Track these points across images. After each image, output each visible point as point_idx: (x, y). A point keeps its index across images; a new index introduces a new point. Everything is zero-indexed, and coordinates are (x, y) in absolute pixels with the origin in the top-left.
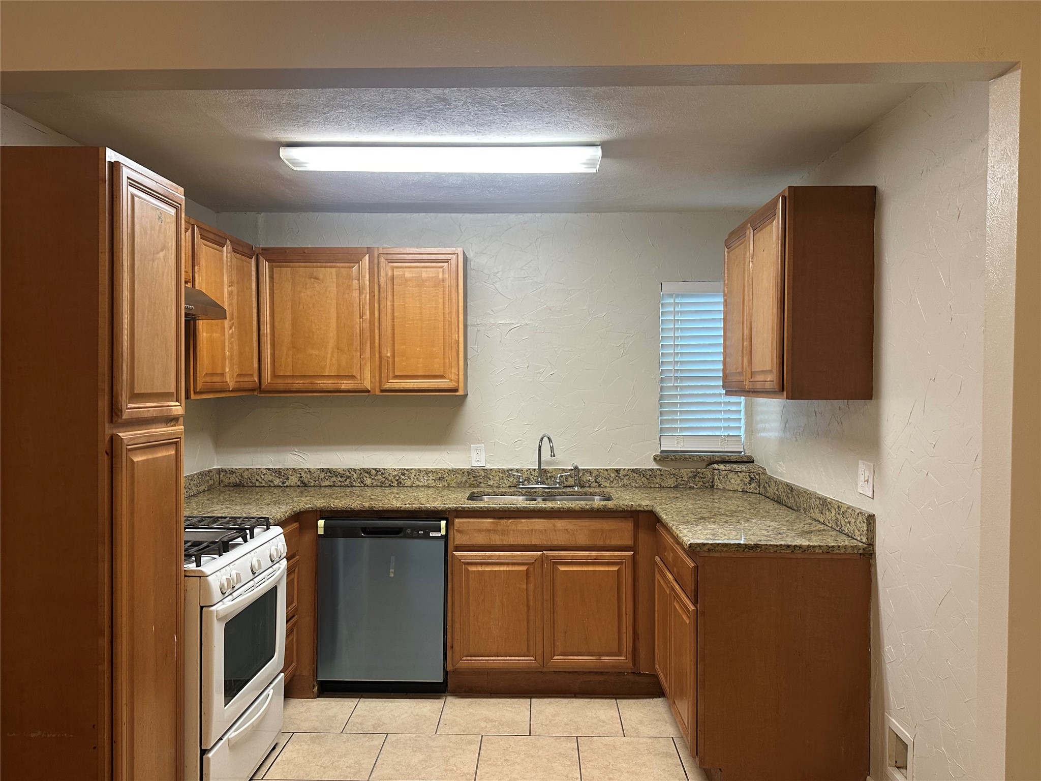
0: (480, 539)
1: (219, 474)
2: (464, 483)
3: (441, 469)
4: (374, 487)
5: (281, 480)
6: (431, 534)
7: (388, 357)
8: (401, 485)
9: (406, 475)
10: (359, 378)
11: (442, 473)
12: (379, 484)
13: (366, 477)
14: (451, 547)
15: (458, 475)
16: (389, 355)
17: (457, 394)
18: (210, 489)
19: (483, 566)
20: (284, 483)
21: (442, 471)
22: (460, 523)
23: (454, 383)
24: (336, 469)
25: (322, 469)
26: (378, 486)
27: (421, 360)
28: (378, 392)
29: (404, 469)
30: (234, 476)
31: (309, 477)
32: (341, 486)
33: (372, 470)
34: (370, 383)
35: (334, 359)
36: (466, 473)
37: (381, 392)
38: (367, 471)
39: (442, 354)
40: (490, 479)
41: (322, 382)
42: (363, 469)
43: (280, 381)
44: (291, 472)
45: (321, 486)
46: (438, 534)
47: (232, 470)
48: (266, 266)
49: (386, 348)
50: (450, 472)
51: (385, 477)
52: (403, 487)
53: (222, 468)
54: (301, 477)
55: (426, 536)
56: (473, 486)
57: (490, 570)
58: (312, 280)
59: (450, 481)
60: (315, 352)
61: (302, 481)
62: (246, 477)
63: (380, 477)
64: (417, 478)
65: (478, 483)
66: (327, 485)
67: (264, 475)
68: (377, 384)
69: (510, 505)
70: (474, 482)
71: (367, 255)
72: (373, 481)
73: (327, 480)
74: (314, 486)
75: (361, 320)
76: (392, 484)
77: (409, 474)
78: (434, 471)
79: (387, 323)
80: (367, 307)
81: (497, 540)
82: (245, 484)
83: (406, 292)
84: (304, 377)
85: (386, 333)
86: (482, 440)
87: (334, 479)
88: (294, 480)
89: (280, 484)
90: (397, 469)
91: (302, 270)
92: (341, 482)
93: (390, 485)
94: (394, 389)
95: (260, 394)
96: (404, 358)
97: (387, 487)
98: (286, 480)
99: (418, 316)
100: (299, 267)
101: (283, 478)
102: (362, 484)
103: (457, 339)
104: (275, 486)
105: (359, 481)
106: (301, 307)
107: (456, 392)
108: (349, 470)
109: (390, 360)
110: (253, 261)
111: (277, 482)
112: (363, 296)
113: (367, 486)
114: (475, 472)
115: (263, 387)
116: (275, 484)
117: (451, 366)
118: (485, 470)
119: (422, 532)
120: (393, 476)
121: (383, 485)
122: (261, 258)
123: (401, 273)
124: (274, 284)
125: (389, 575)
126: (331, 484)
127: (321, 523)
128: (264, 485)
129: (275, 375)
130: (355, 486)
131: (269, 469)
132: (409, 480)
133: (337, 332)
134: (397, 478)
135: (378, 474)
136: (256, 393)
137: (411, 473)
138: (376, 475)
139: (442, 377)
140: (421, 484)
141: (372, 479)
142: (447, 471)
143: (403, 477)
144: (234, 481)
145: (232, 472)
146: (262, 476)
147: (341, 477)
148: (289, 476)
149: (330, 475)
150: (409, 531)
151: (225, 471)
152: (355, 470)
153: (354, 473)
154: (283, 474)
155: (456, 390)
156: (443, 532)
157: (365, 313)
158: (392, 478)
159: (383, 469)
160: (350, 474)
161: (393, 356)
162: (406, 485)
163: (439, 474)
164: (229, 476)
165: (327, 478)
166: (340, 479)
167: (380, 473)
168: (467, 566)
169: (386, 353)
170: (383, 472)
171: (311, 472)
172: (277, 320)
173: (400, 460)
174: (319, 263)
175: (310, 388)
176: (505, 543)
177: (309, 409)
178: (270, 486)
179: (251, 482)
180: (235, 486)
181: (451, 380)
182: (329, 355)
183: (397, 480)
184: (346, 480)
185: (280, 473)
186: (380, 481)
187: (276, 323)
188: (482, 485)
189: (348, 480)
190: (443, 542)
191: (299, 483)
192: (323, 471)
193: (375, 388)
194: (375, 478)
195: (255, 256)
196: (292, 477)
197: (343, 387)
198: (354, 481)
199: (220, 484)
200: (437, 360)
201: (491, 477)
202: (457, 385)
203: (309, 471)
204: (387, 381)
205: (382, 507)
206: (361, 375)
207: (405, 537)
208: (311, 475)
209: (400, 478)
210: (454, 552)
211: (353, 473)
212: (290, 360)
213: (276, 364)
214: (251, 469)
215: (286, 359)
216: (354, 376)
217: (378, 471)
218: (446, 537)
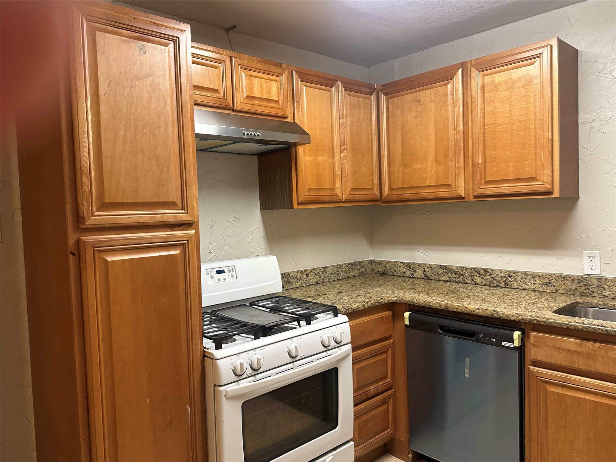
0: (559, 359)
1: (372, 264)
2: (574, 291)
3: (548, 274)
4: (483, 285)
5: (411, 272)
6: (504, 344)
7: (479, 164)
8: (508, 286)
9: (512, 277)
10: (454, 186)
11: (549, 278)
12: (488, 283)
13: (476, 276)
14: (527, 361)
15: (567, 282)
16: (480, 162)
17: (552, 196)
18: (361, 275)
19: (564, 389)
20: (413, 275)
21: (549, 277)
22: (535, 337)
23: (547, 186)
24: (451, 266)
25: (440, 266)
26: (486, 285)
27: (511, 164)
28: (471, 198)
29: (510, 272)
30: (381, 266)
31: (430, 272)
32: (455, 282)
33: (482, 270)
34: (463, 190)
35: (433, 171)
36: (576, 281)
37: (475, 198)
38: (477, 271)
39: (534, 155)
40: (605, 289)
41: (424, 191)
42: (473, 268)
43: (394, 192)
44: (417, 267)
45: (440, 280)
46: (512, 345)
47: (379, 262)
48: (383, 98)
49: (477, 156)
50: (557, 278)
51: (493, 278)
52: (510, 288)
53: (373, 260)
54: (425, 271)
55: (498, 344)
56: (584, 294)
57: (572, 395)
58: (416, 103)
59: (559, 287)
60: (418, 166)
61: (425, 275)
62: (388, 268)
63: (488, 277)
64: (524, 281)
65: (590, 292)
66: (444, 279)
67: (399, 267)
68: (471, 191)
69: (598, 325)
70: (585, 291)
71: (460, 70)
72: (483, 280)
73: (444, 275)
74: (434, 280)
75: (456, 132)
76: (500, 285)
77: (515, 277)
78: (540, 275)
79: (478, 131)
80: (461, 118)
81: (581, 364)
82: (388, 273)
83: (496, 97)
84: (411, 188)
85: (477, 141)
86: (596, 247)
87: (450, 275)
88: (419, 273)
89: (410, 275)
90: (504, 271)
91: (408, 97)
92: (455, 278)
93: (498, 285)
94: (486, 194)
95: (383, 203)
96: (495, 163)
97: (495, 287)
98: (414, 273)
99: (507, 119)
100: (407, 94)
101: (412, 270)
102: (473, 282)
103: (550, 137)
104: (407, 277)
105: (470, 279)
106: (408, 128)
107: (550, 195)
108: (462, 268)
109: (482, 167)
110: (373, 97)
111: (408, 273)
112: (457, 108)
113: (478, 284)
114: (587, 280)
115: (383, 198)
116: (407, 275)
117: (543, 167)
118: (599, 279)
119: (494, 340)
120: (500, 277)
121: (492, 285)
122: (380, 93)
123: (491, 79)
124: (389, 113)
125: (465, 374)
126: (448, 279)
127: (407, 314)
128: (399, 275)
129: (391, 189)
130: (467, 283)
131: (402, 263)
132: (516, 282)
133: (436, 146)
134: (504, 279)
135: (487, 274)
136: (379, 204)
137: (518, 276)
138: (485, 275)
139: (533, 179)
140: (528, 287)
141: (482, 278)
142: (554, 276)
143: (510, 279)
144: (381, 270)
145: (379, 263)
146: (398, 268)
147: (456, 274)
148: (416, 270)
149: (447, 272)
150: (481, 335)
151: (375, 262)
152: (467, 269)
153: (466, 272)
154: (412, 268)
155: (550, 193)
156: (516, 344)
157: (458, 125)
158: (500, 279)
159: (491, 269)
160: (462, 272)
161: (485, 162)
162: (513, 287)
163: (546, 279)
164: (378, 266)
165: (444, 273)
166: (454, 275)
167: (489, 273)
168: (545, 385)
169: (477, 160)
170: (491, 272)
171: (432, 268)
172: (391, 142)
173: (508, 262)
174: (422, 86)
175: (415, 197)
176: (592, 369)
177: (431, 215)
178: (403, 276)
179: (391, 272)
180: (381, 274)
181: (544, 182)
182: (429, 168)
183: (504, 281)
184: (459, 277)
185: (410, 267)
186: (489, 281)
187: (391, 146)
188: (596, 295)
189: (461, 277)
190: (516, 354)
191: (423, 276)
192: (441, 268)
193: (469, 194)
194: (484, 277)
195: (376, 92)
196: (419, 271)
197: (441, 195)
198: (466, 278)
199: (372, 271)
200: (528, 162)
201: (607, 287)
202: (550, 187)
203: (430, 267)
204: (479, 187)
205: (456, 308)
206: (455, 184)
207: (477, 341)
208: (432, 270)
209: (507, 279)
210: (530, 367)
211: (464, 271)
212: (400, 175)
213: (391, 179)
214: (391, 261)
215: (398, 174)
216: (450, 185)
217: (486, 271)
218: (521, 349)
